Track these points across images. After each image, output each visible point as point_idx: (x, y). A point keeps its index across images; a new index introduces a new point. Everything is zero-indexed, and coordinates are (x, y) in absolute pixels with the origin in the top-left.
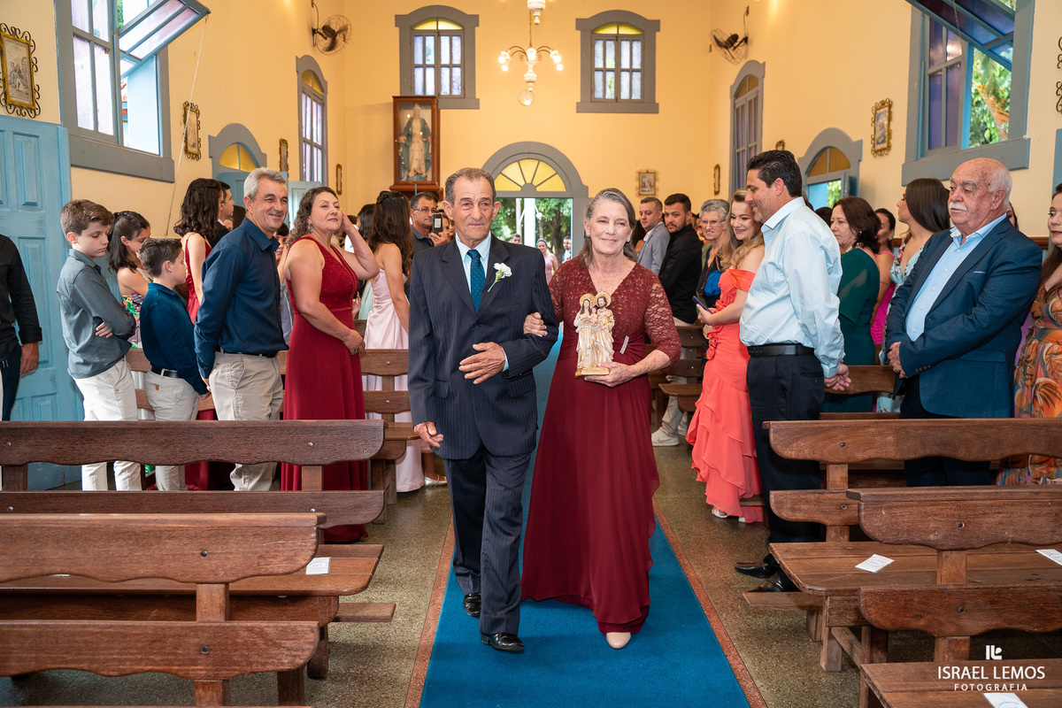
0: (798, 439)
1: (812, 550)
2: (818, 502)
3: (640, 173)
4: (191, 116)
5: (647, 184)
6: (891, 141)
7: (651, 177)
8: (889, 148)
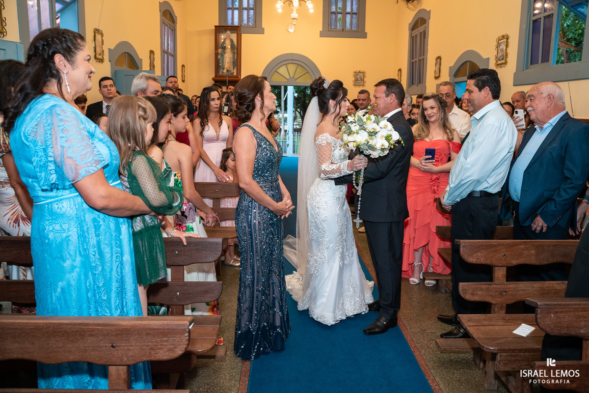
0: (477, 252)
1: (484, 320)
2: (488, 289)
3: (355, 73)
4: (99, 37)
5: (359, 79)
6: (507, 59)
7: (362, 75)
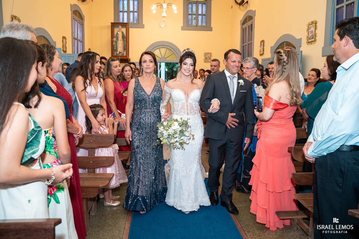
3: (205, 53)
5: (208, 58)
6: (316, 38)
7: (209, 55)
8: (315, 41)
